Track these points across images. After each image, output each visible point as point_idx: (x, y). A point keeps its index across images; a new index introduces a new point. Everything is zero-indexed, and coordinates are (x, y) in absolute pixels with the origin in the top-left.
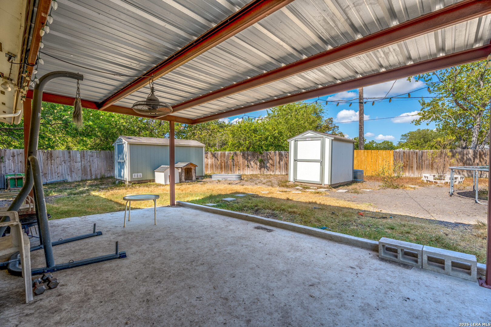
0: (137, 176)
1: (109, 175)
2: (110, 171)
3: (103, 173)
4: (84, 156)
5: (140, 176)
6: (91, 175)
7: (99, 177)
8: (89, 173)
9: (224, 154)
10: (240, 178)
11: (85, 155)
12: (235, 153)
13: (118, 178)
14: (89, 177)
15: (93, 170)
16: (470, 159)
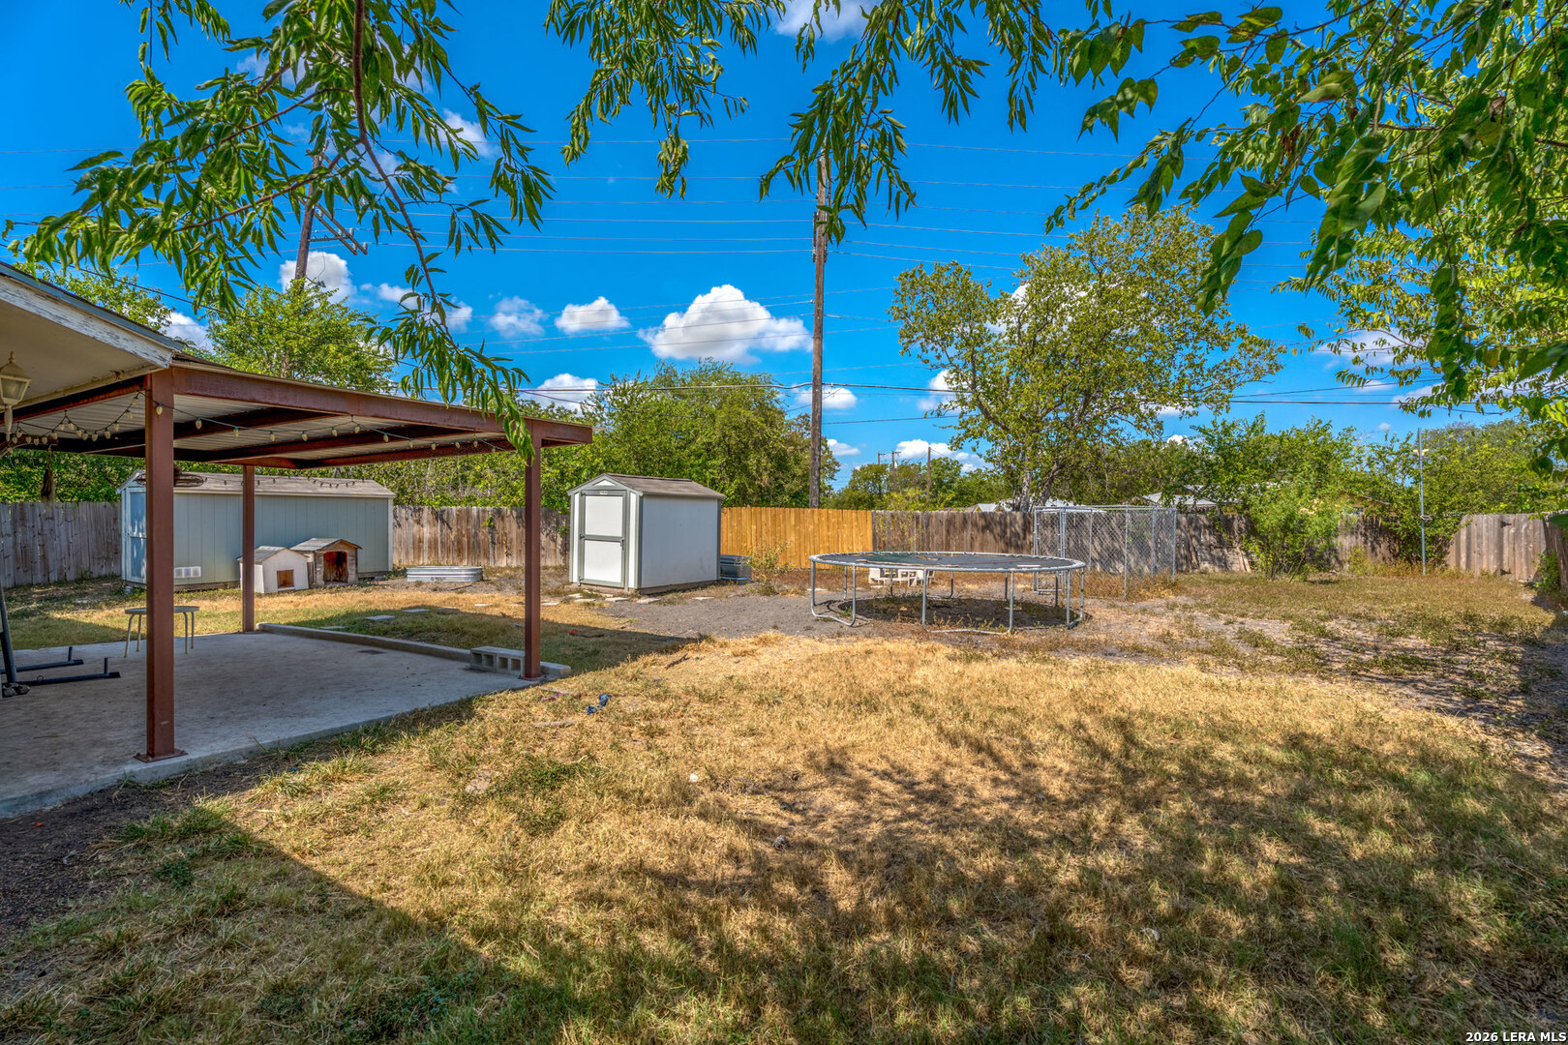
0: (188, 573)
1: (104, 572)
2: (107, 558)
3: (85, 566)
4: (23, 518)
5: (196, 573)
6: (47, 571)
7: (71, 576)
8: (39, 566)
9: (468, 512)
10: (480, 577)
11: (29, 515)
12: (499, 512)
13: (130, 578)
14: (39, 578)
15: (51, 556)
16: (1017, 535)
